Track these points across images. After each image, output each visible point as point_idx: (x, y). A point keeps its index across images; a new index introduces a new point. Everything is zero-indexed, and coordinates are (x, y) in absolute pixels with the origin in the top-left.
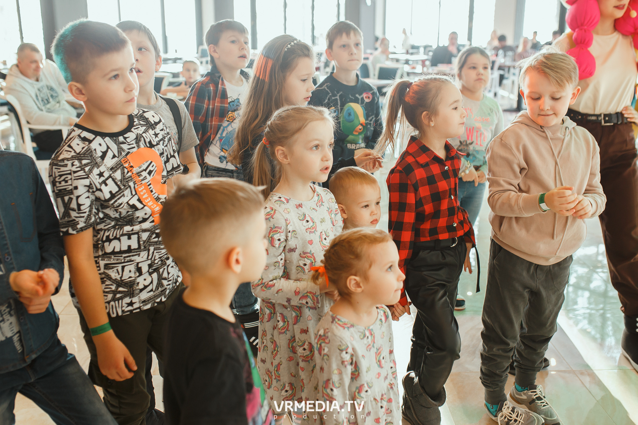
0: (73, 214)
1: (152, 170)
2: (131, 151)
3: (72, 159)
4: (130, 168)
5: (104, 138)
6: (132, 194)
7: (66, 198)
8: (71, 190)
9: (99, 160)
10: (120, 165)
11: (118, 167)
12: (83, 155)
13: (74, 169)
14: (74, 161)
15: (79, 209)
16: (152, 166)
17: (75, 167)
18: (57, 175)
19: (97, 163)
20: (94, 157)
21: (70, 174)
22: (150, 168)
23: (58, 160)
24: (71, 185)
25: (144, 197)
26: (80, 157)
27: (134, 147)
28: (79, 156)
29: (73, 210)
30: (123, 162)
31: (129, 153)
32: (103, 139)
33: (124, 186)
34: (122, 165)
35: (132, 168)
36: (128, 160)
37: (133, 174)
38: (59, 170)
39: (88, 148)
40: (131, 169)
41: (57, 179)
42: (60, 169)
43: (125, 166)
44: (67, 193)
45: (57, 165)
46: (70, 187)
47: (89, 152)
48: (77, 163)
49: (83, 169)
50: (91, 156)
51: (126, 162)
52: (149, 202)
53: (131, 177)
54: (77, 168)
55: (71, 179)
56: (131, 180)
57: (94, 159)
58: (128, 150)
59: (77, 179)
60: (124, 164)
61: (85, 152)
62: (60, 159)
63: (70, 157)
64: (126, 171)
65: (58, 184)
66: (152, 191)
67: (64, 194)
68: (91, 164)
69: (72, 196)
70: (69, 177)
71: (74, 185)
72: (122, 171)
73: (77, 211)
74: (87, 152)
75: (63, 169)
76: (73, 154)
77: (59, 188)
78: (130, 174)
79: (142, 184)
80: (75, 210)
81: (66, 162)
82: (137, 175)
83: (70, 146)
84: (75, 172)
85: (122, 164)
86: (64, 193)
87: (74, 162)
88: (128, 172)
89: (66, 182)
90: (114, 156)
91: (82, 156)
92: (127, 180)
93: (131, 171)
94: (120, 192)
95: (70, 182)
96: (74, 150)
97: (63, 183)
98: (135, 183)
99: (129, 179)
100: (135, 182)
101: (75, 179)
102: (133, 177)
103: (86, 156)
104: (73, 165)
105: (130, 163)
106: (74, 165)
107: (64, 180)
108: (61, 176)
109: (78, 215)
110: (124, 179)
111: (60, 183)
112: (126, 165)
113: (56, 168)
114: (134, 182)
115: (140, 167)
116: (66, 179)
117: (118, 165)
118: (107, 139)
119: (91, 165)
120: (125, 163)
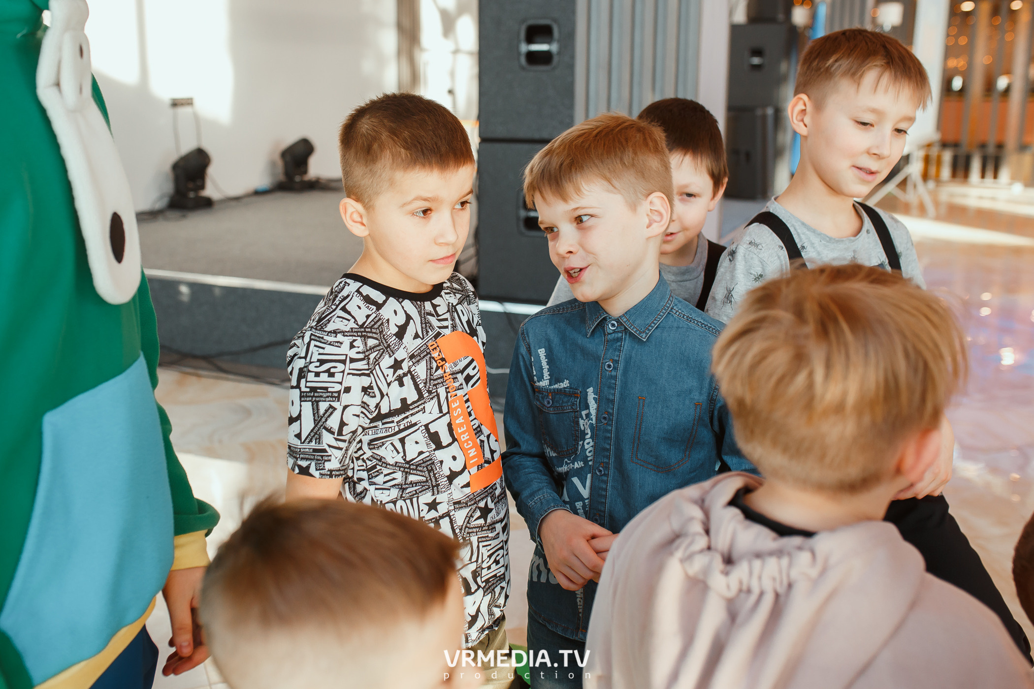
0: (328, 439)
1: (471, 374)
2: (443, 331)
3: (352, 334)
4: (440, 361)
5: (402, 301)
6: (441, 411)
7: (323, 406)
8: (339, 392)
9: (393, 340)
10: (425, 353)
11: (422, 355)
12: (369, 330)
13: (353, 354)
14: (354, 338)
15: (340, 433)
16: (474, 369)
17: (355, 350)
18: (314, 359)
19: (389, 346)
20: (384, 336)
21: (343, 362)
22: (470, 371)
23: (325, 331)
24: (341, 383)
25: (457, 422)
26: (365, 331)
27: (447, 327)
28: (363, 330)
29: (330, 431)
30: (431, 348)
31: (439, 334)
32: (400, 303)
33: (430, 392)
34: (429, 353)
35: (444, 362)
36: (438, 346)
37: (445, 372)
38: (321, 351)
39: (376, 317)
40: (442, 363)
41: (312, 367)
42: (323, 348)
43: (433, 356)
44: (328, 397)
45: (320, 339)
46: (337, 388)
47: (379, 323)
48: (359, 343)
49: (367, 358)
50: (381, 332)
51: (435, 348)
52: (464, 433)
53: (442, 377)
54: (357, 353)
55: (343, 372)
56: (442, 383)
57: (385, 339)
58: (438, 330)
59: (354, 374)
60: (432, 352)
61: (373, 323)
62: (328, 329)
63: (347, 329)
64: (434, 365)
65: (311, 377)
66: (470, 414)
67: (321, 396)
68: (378, 348)
69: (335, 404)
70: (340, 367)
71: (345, 384)
72: (429, 363)
73: (336, 436)
74: (375, 323)
75: (329, 349)
76: (352, 324)
77: (309, 384)
78: (440, 372)
79: (456, 395)
80: (333, 433)
81: (340, 337)
82: (451, 376)
83: (344, 309)
84: (353, 360)
85: (428, 351)
86: (321, 394)
87: (355, 340)
88: (438, 368)
89: (332, 375)
90: (416, 336)
91: (367, 330)
92: (436, 382)
93: (442, 366)
94: (420, 403)
95: (338, 377)
96: (353, 317)
97: (324, 377)
98: (448, 390)
99: (439, 381)
100: (448, 388)
101: (349, 374)
102: (445, 379)
103: (374, 331)
104: (352, 346)
105: (440, 352)
106: (354, 347)
107: (328, 371)
108: (322, 362)
109: (334, 443)
110: (431, 380)
111: (317, 374)
112: (435, 354)
113: (315, 346)
114: (446, 388)
115: (456, 365)
116: (332, 370)
117: (422, 352)
118: (407, 303)
119: (379, 350)
120: (433, 350)
